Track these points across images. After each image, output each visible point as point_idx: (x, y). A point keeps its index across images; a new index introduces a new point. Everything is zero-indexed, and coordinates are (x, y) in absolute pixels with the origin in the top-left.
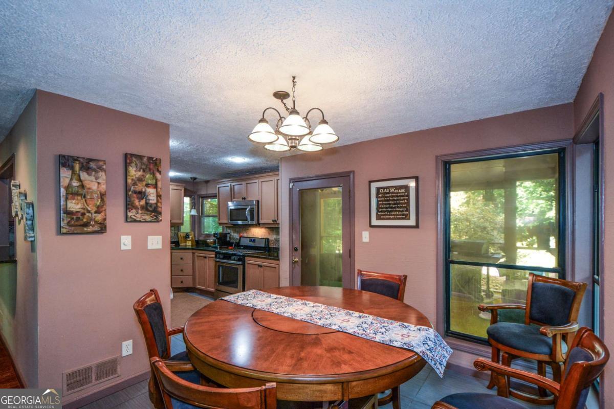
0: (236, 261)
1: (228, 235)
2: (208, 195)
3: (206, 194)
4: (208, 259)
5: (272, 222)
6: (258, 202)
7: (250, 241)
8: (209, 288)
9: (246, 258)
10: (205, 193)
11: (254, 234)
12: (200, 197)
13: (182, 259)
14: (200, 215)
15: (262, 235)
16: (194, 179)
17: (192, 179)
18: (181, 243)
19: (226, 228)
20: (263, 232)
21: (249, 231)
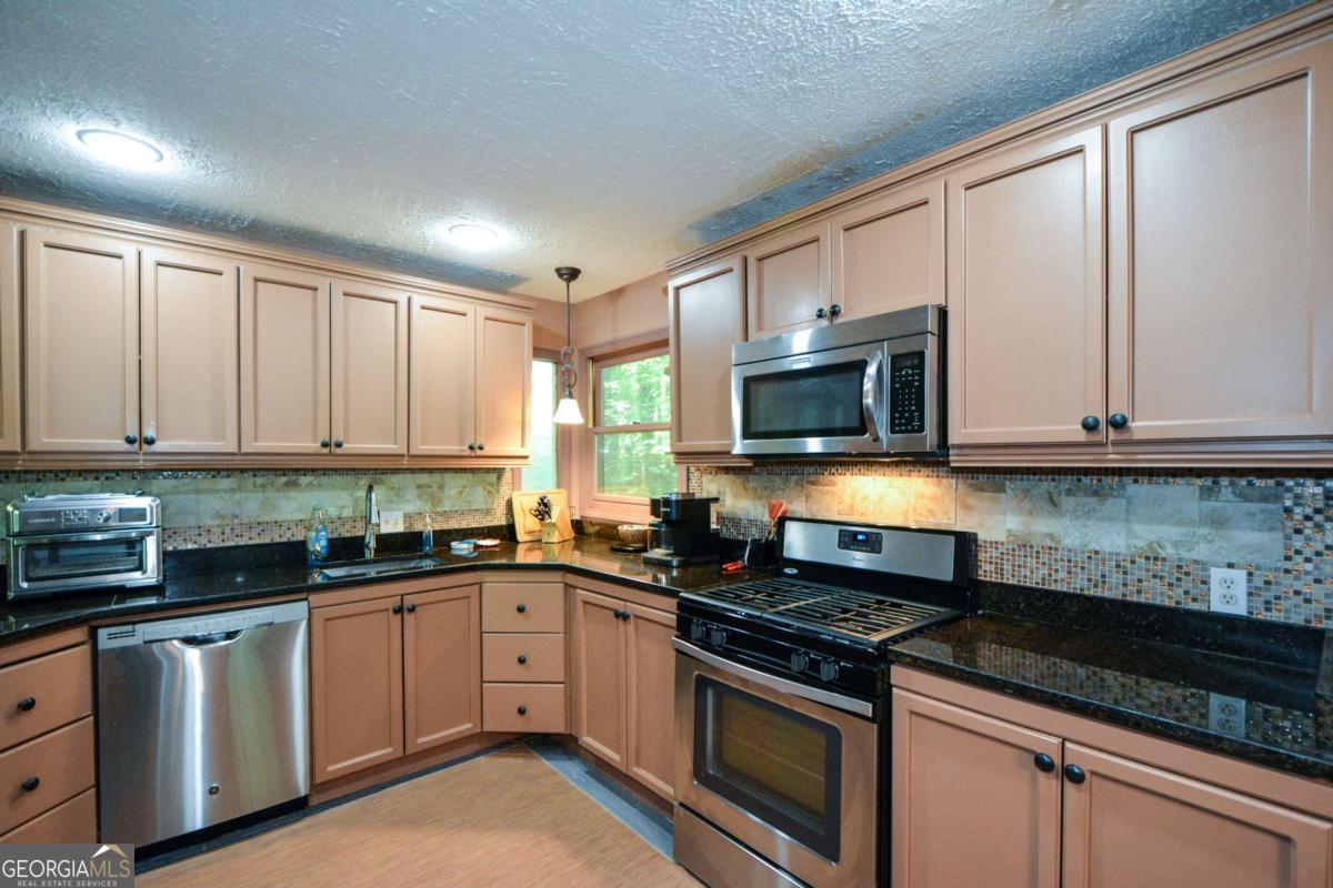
0: (828, 686)
1: (714, 508)
2: (620, 347)
3: (614, 343)
4: (637, 627)
5: (1081, 436)
6: (943, 314)
7: (845, 544)
8: (638, 764)
9: (898, 674)
10: (609, 338)
11: (852, 507)
12: (590, 358)
13: (521, 610)
14: (591, 426)
15: (911, 508)
16: (571, 274)
17: (561, 276)
18: (521, 536)
19: (697, 474)
20: (921, 496)
21: (821, 492)
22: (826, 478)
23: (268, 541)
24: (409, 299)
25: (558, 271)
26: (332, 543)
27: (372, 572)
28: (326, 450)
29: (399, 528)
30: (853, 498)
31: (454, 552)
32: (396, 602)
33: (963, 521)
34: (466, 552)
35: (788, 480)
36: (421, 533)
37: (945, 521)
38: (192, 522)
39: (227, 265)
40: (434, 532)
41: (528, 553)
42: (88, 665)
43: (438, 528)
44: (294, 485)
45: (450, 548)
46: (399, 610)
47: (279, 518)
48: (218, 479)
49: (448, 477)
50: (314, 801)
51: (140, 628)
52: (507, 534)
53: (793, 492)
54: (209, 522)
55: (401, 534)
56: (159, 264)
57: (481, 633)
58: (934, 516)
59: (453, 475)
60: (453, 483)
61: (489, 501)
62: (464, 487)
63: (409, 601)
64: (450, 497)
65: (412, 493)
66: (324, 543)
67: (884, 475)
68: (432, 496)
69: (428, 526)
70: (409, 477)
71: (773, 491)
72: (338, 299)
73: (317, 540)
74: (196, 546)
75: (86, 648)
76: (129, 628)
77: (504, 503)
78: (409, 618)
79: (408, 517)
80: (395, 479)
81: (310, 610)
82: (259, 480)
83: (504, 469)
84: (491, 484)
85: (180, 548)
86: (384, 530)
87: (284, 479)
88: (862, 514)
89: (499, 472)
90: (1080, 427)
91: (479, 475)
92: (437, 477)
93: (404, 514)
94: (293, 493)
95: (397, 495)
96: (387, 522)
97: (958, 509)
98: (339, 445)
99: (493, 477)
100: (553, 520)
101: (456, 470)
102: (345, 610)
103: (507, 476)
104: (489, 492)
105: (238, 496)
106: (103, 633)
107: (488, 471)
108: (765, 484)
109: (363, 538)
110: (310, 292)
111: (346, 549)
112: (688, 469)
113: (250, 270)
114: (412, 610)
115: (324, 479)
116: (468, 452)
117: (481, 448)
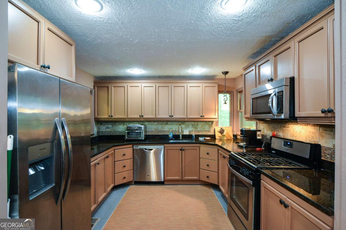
1: (258, 133)
3: (242, 88)
5: (323, 115)
7: (285, 145)
11: (293, 135)
12: (238, 92)
13: (208, 154)
14: (239, 110)
15: (308, 136)
16: (226, 73)
17: (223, 74)
18: (217, 137)
19: (259, 123)
20: (310, 132)
21: (286, 129)
22: (287, 125)
23: (162, 134)
24: (187, 85)
25: (222, 72)
26: (173, 135)
27: (181, 141)
28: (170, 117)
29: (188, 133)
30: (293, 132)
31: (199, 140)
32: (181, 148)
33: (321, 141)
34: (202, 140)
35: (278, 126)
36: (192, 135)
37: (316, 140)
38: (151, 130)
39: (154, 85)
40: (195, 135)
41: (219, 142)
42: (132, 151)
43: (196, 134)
44: (167, 124)
45: (199, 139)
46: (181, 150)
47: (164, 130)
48: (155, 123)
49: (199, 123)
50: (165, 183)
51: (139, 146)
52: (213, 137)
53: (279, 129)
54: (153, 130)
55: (188, 135)
56: (144, 87)
57: (200, 158)
58: (314, 139)
59: (200, 122)
60: (200, 125)
61: (210, 129)
62: (203, 125)
63: (183, 148)
64: (199, 127)
65: (191, 126)
66: (172, 135)
67: (301, 125)
68: (195, 127)
69: (194, 134)
70: (190, 123)
71: (275, 129)
72: (173, 88)
73: (170, 134)
74: (151, 134)
75: (132, 148)
76: (137, 146)
77: (213, 129)
78: (183, 152)
79: (190, 131)
80: (187, 123)
81: (164, 147)
82: (161, 123)
83: (213, 121)
84: (210, 125)
85: (149, 134)
86: (185, 133)
87: (165, 123)
88: (296, 137)
89: (212, 122)
90: (321, 112)
91: (207, 122)
92: (197, 123)
93: (189, 131)
94: (167, 126)
95: (187, 126)
96: (185, 132)
97: (320, 137)
98: (173, 116)
99: (211, 123)
100: (224, 134)
101: (201, 121)
102: (172, 148)
103: (214, 123)
104: (209, 126)
105: (158, 125)
106: (134, 146)
107: (209, 122)
108: (273, 127)
109: (179, 135)
110: (168, 87)
111: (176, 137)
112: (257, 122)
113: (158, 85)
114: (184, 150)
115: (173, 123)
116: (201, 117)
117: (204, 116)
